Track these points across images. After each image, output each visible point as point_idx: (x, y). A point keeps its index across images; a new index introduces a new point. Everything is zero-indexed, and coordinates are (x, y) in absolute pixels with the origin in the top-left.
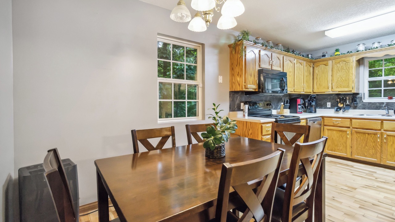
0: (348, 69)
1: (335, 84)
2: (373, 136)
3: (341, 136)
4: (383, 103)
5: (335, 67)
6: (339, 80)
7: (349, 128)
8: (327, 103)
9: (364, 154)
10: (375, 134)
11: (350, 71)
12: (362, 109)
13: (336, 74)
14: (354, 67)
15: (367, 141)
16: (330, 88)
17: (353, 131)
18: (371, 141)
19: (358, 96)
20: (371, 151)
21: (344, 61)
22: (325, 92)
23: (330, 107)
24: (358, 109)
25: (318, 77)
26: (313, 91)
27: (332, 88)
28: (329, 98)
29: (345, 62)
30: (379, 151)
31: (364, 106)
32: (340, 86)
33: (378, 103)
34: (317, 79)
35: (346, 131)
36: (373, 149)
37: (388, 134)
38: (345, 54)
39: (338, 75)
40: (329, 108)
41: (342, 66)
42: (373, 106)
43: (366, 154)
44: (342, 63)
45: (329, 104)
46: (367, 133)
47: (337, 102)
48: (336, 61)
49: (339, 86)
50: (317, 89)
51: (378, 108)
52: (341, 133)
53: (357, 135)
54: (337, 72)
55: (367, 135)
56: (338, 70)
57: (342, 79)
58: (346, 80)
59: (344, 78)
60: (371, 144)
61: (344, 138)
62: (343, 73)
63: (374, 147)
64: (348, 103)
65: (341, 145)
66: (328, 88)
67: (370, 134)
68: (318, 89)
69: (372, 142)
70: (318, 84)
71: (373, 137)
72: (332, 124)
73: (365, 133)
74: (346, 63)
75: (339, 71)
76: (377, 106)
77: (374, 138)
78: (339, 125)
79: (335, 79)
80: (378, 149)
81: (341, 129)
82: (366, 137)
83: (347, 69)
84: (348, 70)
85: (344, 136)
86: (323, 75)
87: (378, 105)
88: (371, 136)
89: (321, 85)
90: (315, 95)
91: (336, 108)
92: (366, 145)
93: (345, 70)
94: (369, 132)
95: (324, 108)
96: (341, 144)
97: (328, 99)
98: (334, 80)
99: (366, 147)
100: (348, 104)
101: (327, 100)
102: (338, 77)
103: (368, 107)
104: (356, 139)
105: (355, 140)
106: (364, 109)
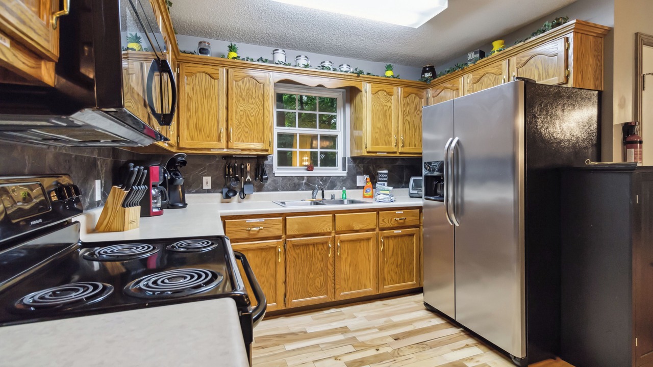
0: (262, 100)
1: (234, 130)
2: (320, 247)
3: (265, 262)
4: (302, 178)
5: (234, 88)
6: (242, 121)
7: (279, 237)
8: (204, 177)
9: (308, 291)
10: (324, 243)
11: (266, 103)
12: (273, 190)
13: (237, 107)
14: (272, 96)
15: (312, 261)
16: (224, 139)
17: (288, 245)
18: (318, 259)
19: (266, 162)
20: (318, 280)
21: (253, 78)
22: (209, 149)
23: (211, 188)
24: (266, 191)
25: (193, 106)
26: (178, 143)
27: (228, 140)
28: (208, 164)
29: (255, 81)
30: (330, 277)
31: (276, 184)
32: (246, 137)
33: (296, 178)
34: (189, 110)
35: (275, 248)
36: (321, 276)
37: (342, 239)
38: (252, 60)
39: (241, 108)
40: (208, 191)
41: (248, 89)
42: (289, 183)
43: (310, 291)
44: (249, 82)
45: (207, 182)
46: (311, 244)
47: (225, 175)
48: (237, 74)
49: (243, 137)
50: (189, 138)
51: (297, 187)
52: (264, 254)
53: (294, 250)
54: (239, 101)
55: (311, 247)
56: (241, 96)
57: (250, 121)
58: (257, 125)
59: (252, 119)
60: (319, 264)
61: (272, 265)
62: (252, 106)
63: (322, 270)
64: (249, 177)
65: (266, 282)
66: (219, 140)
67: (317, 244)
68: (192, 139)
69: (319, 262)
70: (192, 126)
71: (322, 249)
72: (245, 235)
73: (307, 245)
74: (256, 83)
75: (244, 100)
76: (295, 183)
77: (322, 251)
78: (262, 235)
79: (234, 119)
80: (329, 273)
81: (265, 245)
82: (310, 252)
83: (258, 98)
84: (260, 101)
85: (270, 259)
86: (205, 102)
87: (296, 181)
88: (318, 249)
89: (200, 130)
90: (183, 156)
91: (225, 190)
92: (311, 271)
93: (254, 99)
94: (315, 241)
95: (196, 192)
96: (263, 283)
97: (205, 169)
98: (232, 119)
99: (311, 273)
100: (249, 179)
101: (202, 171)
102: (242, 113)
103: (282, 186)
104: (294, 262)
105: (293, 264)
106: (276, 190)
